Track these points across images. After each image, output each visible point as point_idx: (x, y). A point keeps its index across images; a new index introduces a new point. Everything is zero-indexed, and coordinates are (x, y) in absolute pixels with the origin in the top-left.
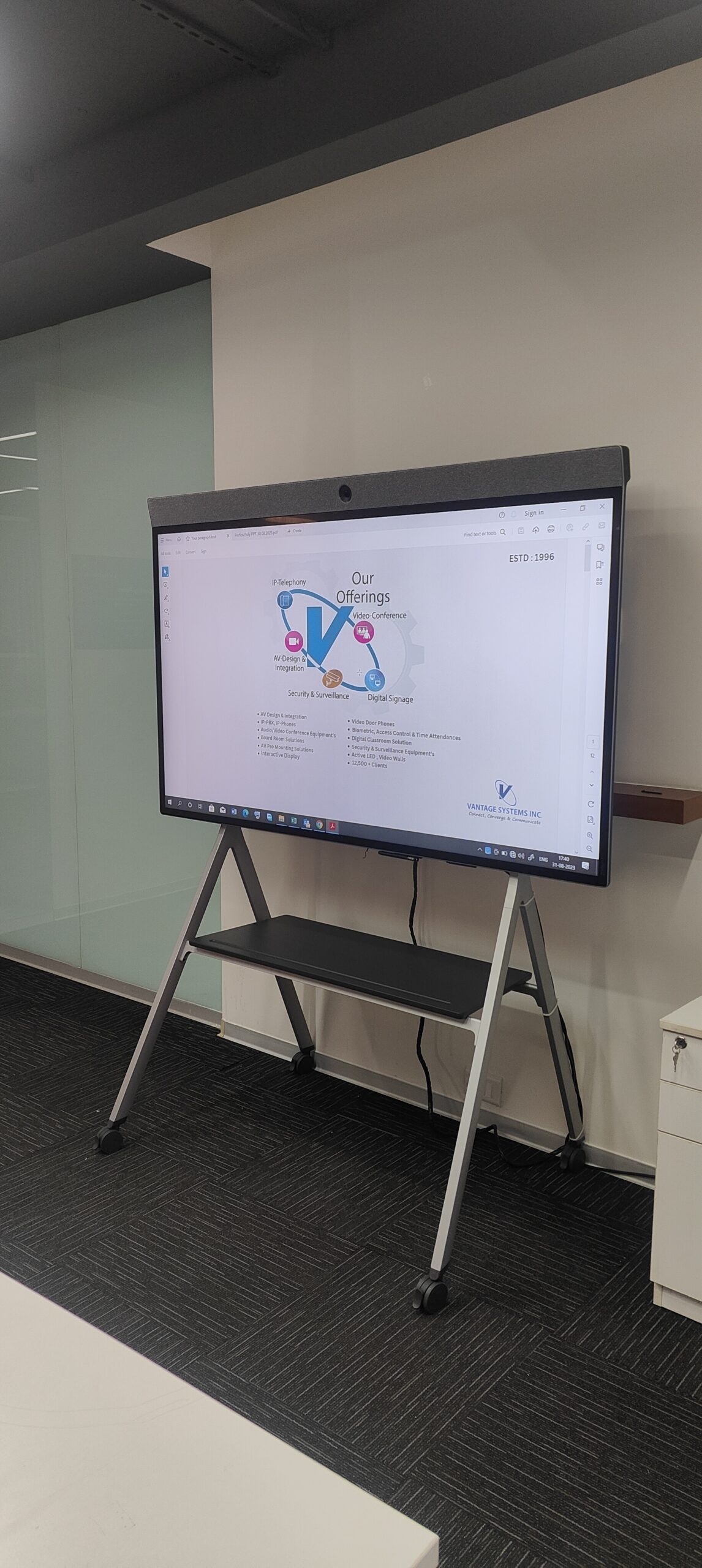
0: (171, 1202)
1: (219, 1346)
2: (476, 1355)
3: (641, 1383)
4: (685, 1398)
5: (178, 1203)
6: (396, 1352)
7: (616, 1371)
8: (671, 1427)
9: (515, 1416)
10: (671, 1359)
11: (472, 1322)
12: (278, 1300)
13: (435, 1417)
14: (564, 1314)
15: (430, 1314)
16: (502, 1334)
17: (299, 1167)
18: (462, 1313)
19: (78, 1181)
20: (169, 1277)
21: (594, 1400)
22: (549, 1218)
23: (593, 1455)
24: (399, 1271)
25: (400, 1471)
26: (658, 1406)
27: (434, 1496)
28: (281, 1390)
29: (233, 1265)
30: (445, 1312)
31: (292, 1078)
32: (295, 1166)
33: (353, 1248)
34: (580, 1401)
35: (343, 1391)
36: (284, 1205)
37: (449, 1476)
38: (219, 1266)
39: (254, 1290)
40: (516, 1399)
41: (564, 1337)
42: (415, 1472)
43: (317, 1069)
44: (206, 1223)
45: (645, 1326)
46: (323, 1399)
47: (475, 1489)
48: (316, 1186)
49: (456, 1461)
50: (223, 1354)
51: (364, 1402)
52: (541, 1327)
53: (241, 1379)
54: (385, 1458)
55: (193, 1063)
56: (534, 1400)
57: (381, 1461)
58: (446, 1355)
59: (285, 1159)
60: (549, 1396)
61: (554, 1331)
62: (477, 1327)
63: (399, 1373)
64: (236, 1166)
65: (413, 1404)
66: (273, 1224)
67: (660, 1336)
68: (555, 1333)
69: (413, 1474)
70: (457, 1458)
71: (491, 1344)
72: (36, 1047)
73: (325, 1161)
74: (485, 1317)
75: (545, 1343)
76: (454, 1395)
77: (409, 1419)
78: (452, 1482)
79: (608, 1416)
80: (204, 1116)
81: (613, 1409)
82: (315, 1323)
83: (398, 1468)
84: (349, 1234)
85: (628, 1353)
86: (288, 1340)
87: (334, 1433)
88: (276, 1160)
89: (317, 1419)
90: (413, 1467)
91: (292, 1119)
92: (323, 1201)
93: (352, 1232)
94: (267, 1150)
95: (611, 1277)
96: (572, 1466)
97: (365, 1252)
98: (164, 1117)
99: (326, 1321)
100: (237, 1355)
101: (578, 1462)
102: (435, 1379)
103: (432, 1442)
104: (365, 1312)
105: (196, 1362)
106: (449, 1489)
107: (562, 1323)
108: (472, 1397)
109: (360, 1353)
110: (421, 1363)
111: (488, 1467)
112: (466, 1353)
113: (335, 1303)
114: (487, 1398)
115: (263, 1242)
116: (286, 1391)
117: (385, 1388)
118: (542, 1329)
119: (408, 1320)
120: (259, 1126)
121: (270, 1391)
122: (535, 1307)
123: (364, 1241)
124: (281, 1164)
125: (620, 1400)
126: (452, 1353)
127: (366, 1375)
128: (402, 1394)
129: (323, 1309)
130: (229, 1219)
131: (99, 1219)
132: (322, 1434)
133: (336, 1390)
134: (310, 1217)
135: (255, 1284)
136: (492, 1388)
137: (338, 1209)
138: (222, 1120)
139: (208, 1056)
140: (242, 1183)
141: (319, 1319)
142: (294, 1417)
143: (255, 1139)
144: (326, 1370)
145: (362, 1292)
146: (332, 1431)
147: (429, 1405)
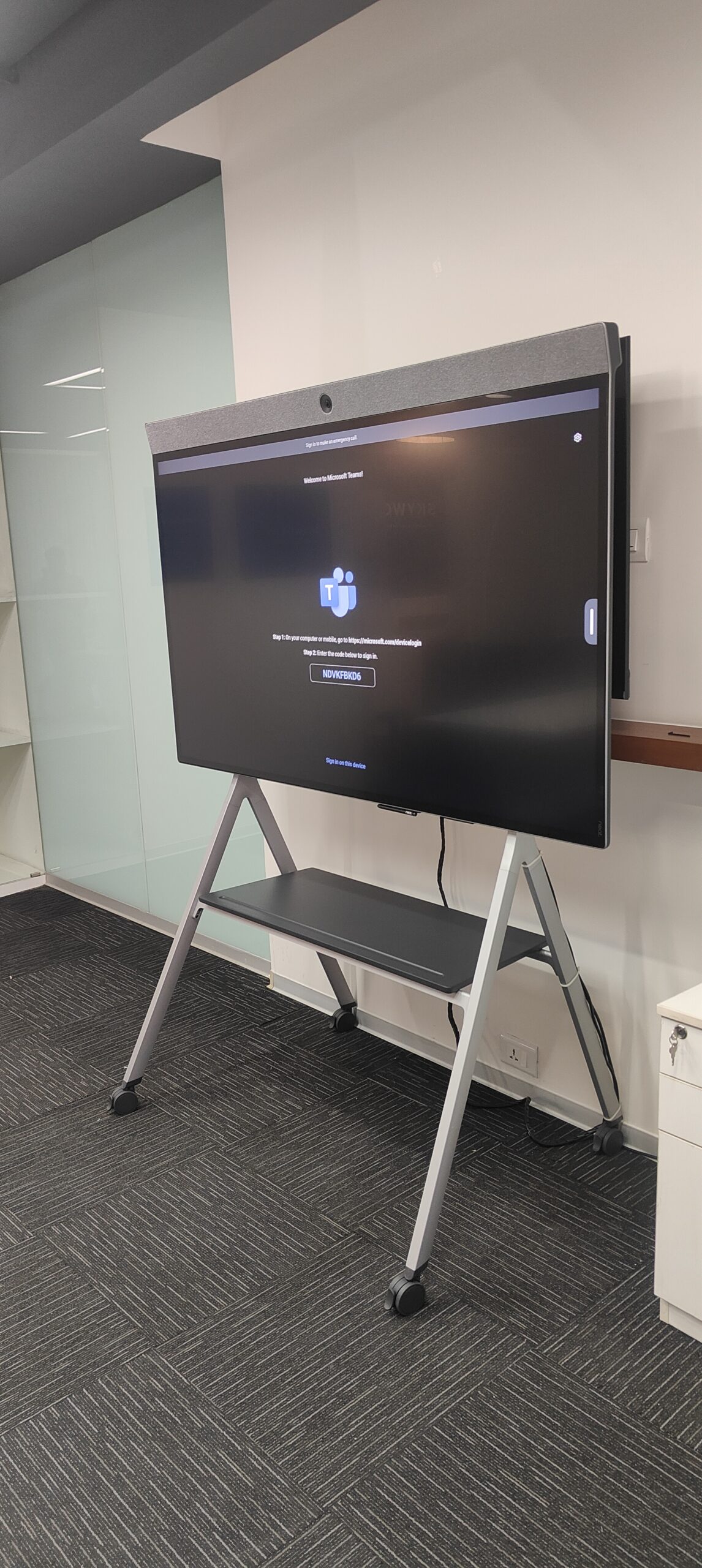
0: (170, 1171)
1: (171, 1338)
2: (442, 1368)
3: (621, 1416)
4: (669, 1440)
5: (177, 1172)
6: (356, 1358)
7: (596, 1400)
8: (642, 1476)
9: (466, 1447)
10: (663, 1390)
11: (448, 1328)
12: (247, 1289)
13: (377, 1440)
14: (554, 1325)
15: (404, 1316)
16: (477, 1345)
17: (311, 1137)
18: (439, 1317)
19: (84, 1143)
20: (144, 1257)
21: (561, 1433)
22: (567, 1208)
23: (543, 1502)
24: (385, 1262)
25: (321, 1503)
26: (633, 1447)
27: (351, 1536)
28: (221, 1395)
29: (212, 1246)
30: (422, 1313)
31: (331, 1036)
32: (308, 1135)
33: (342, 1233)
34: (545, 1433)
35: (287, 1401)
36: (284, 1180)
37: (373, 1514)
38: (198, 1247)
39: (226, 1276)
40: (473, 1426)
41: (546, 1353)
42: (337, 1506)
43: (359, 1027)
44: (199, 1197)
45: (645, 1345)
46: (262, 1410)
47: (397, 1533)
48: (323, 1160)
49: (386, 1496)
50: (174, 1347)
51: (305, 1416)
52: (523, 1339)
53: (183, 1378)
54: (309, 1485)
55: (236, 1016)
56: (491, 1428)
57: (304, 1488)
58: (409, 1366)
59: (300, 1127)
60: (512, 1424)
61: (537, 1346)
62: (452, 1335)
63: (352, 1384)
64: (246, 1133)
65: (356, 1423)
66: (267, 1202)
67: (659, 1359)
68: (537, 1348)
69: (334, 1507)
70: (389, 1493)
71: (462, 1357)
72: (86, 996)
73: (341, 1131)
74: (464, 1324)
75: (524, 1359)
76: (406, 1415)
77: (348, 1441)
78: (375, 1523)
79: (572, 1455)
80: (231, 1076)
81: (580, 1446)
82: (279, 1318)
83: (320, 1498)
84: (343, 1216)
85: (615, 1378)
86: (245, 1336)
87: (263, 1450)
88: (290, 1127)
89: (249, 1433)
90: (336, 1499)
91: (319, 1082)
92: (326, 1176)
93: (347, 1214)
94: (284, 1116)
95: (620, 1283)
96: (514, 1514)
97: (354, 1238)
98: (189, 1075)
99: (290, 1317)
100: (187, 1350)
101: (523, 1510)
102: (389, 1394)
103: (365, 1470)
104: (335, 1309)
105: (143, 1355)
106: (369, 1529)
107: (549, 1336)
108: (425, 1419)
109: (316, 1358)
110: (379, 1373)
111: (419, 1507)
112: (432, 1366)
113: (306, 1296)
114: (440, 1423)
115: (251, 1221)
116: (225, 1397)
117: (331, 1401)
118: (524, 1343)
119: (377, 1322)
120: (284, 1089)
121: (209, 1396)
122: (523, 1315)
123: (356, 1225)
124: (294, 1133)
125: (592, 1436)
126: (416, 1364)
127: (315, 1384)
128: (348, 1410)
129: (291, 1303)
130: (223, 1194)
131: (93, 1187)
132: (250, 1450)
133: (278, 1399)
134: (307, 1195)
135: (229, 1269)
136: (449, 1410)
137: (339, 1186)
138: (247, 1081)
139: (252, 1010)
140: (248, 1153)
141: (284, 1314)
142: (225, 1427)
143: (275, 1104)
144: (276, 1374)
145: (338, 1285)
146: (262, 1448)
147: (374, 1426)
